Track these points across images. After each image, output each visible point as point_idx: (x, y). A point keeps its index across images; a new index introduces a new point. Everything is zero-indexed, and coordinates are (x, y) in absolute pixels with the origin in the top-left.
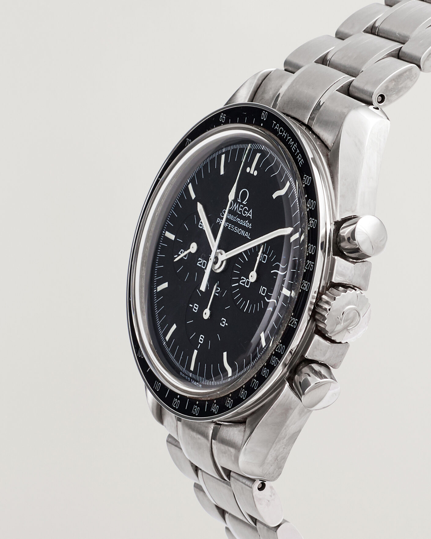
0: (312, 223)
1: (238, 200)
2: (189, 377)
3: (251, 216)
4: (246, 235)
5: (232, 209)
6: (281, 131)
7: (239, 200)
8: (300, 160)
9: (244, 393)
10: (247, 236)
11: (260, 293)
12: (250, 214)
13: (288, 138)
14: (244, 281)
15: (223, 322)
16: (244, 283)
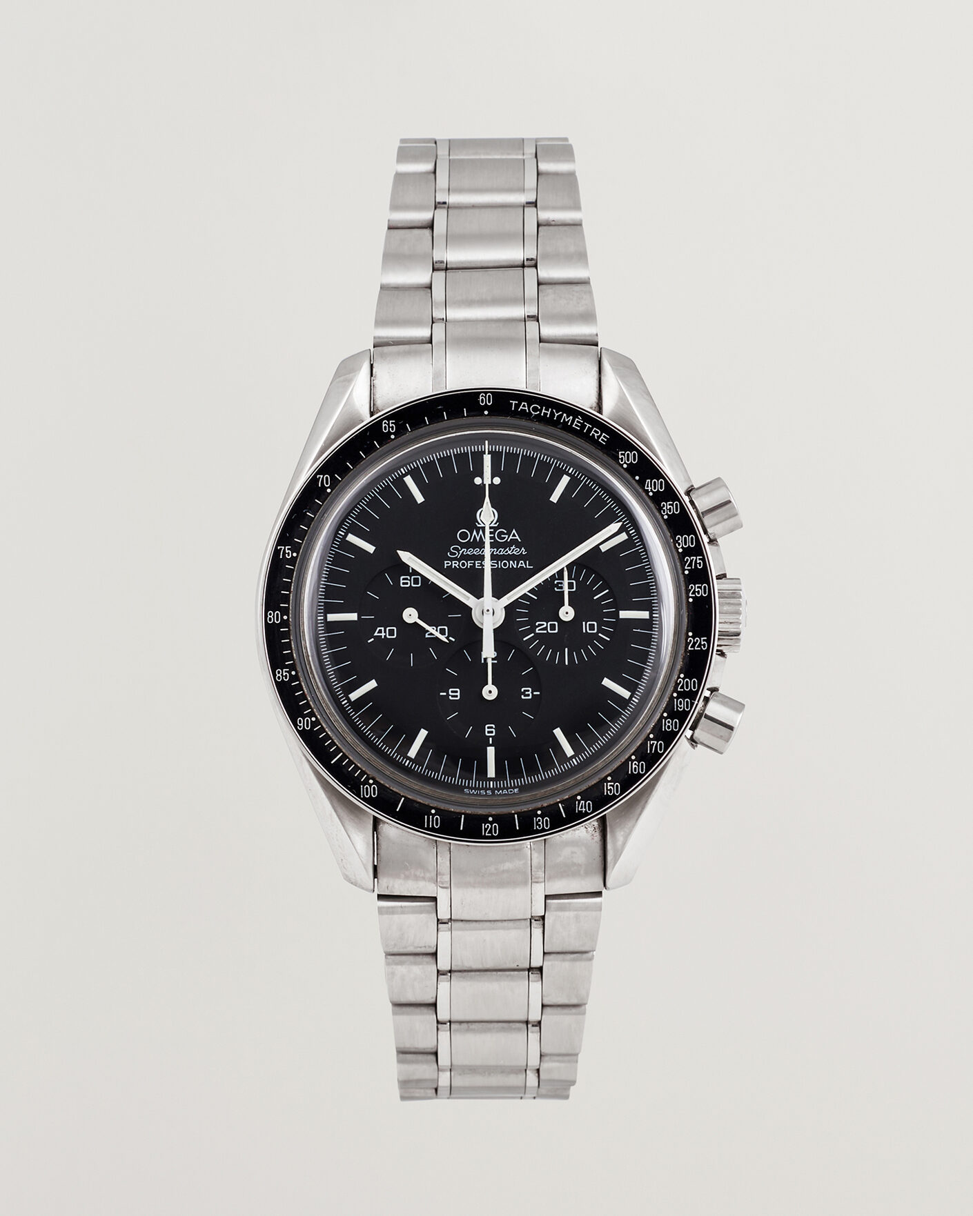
0: (670, 508)
1: (479, 526)
2: (490, 789)
3: (517, 537)
4: (520, 565)
5: (472, 540)
6: (535, 409)
7: (479, 524)
8: (599, 437)
9: (638, 766)
10: (524, 565)
11: (584, 631)
12: (515, 535)
13: (556, 415)
14: (545, 626)
15: (527, 693)
16: (546, 629)
